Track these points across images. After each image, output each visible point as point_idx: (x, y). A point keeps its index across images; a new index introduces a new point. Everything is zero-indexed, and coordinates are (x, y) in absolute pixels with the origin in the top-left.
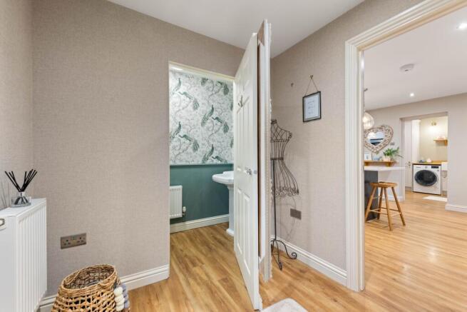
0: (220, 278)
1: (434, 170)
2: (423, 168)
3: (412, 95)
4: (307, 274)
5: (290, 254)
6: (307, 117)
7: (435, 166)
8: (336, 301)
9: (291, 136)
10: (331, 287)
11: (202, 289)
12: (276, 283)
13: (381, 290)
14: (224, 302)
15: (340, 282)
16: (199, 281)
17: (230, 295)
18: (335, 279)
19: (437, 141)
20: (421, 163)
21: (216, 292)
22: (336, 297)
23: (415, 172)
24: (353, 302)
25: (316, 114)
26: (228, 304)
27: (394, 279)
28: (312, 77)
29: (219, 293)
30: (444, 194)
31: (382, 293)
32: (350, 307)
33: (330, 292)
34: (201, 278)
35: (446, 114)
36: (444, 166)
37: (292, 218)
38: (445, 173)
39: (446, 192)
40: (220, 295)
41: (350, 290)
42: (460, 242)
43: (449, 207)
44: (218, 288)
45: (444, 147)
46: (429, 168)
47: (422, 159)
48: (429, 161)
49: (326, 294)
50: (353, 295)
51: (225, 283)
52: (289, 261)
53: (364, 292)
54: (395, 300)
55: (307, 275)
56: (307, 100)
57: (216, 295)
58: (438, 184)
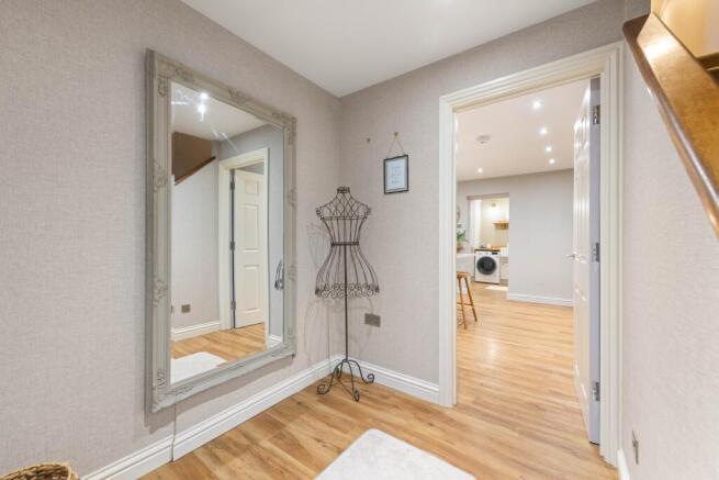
0: (271, 436)
1: (493, 257)
2: (484, 254)
3: (480, 171)
4: (392, 399)
5: (365, 377)
6: (390, 187)
7: (495, 252)
8: (431, 425)
9: (368, 211)
10: (422, 409)
11: (242, 460)
12: (355, 421)
13: (473, 399)
14: (286, 470)
15: (431, 400)
16: (235, 448)
17: (293, 456)
18: (425, 398)
19: (497, 225)
20: (483, 249)
21: (269, 459)
22: (432, 420)
23: (477, 259)
24: (450, 421)
25: (402, 185)
26: (293, 471)
27: (482, 384)
28: (396, 134)
29: (274, 458)
30: (503, 283)
31: (475, 403)
32: (447, 427)
33: (423, 416)
34: (236, 444)
35: (507, 195)
36: (504, 252)
37: (367, 326)
38: (505, 260)
39: (507, 280)
40: (277, 460)
41: (444, 408)
42: (525, 333)
43: (510, 296)
44: (272, 452)
45: (505, 231)
46: (489, 255)
47: (483, 244)
48: (489, 246)
49: (421, 420)
50: (448, 413)
51: (280, 441)
52: (365, 387)
53: (457, 406)
54: (488, 408)
55: (391, 401)
56: (389, 164)
57: (270, 463)
58: (497, 272)
